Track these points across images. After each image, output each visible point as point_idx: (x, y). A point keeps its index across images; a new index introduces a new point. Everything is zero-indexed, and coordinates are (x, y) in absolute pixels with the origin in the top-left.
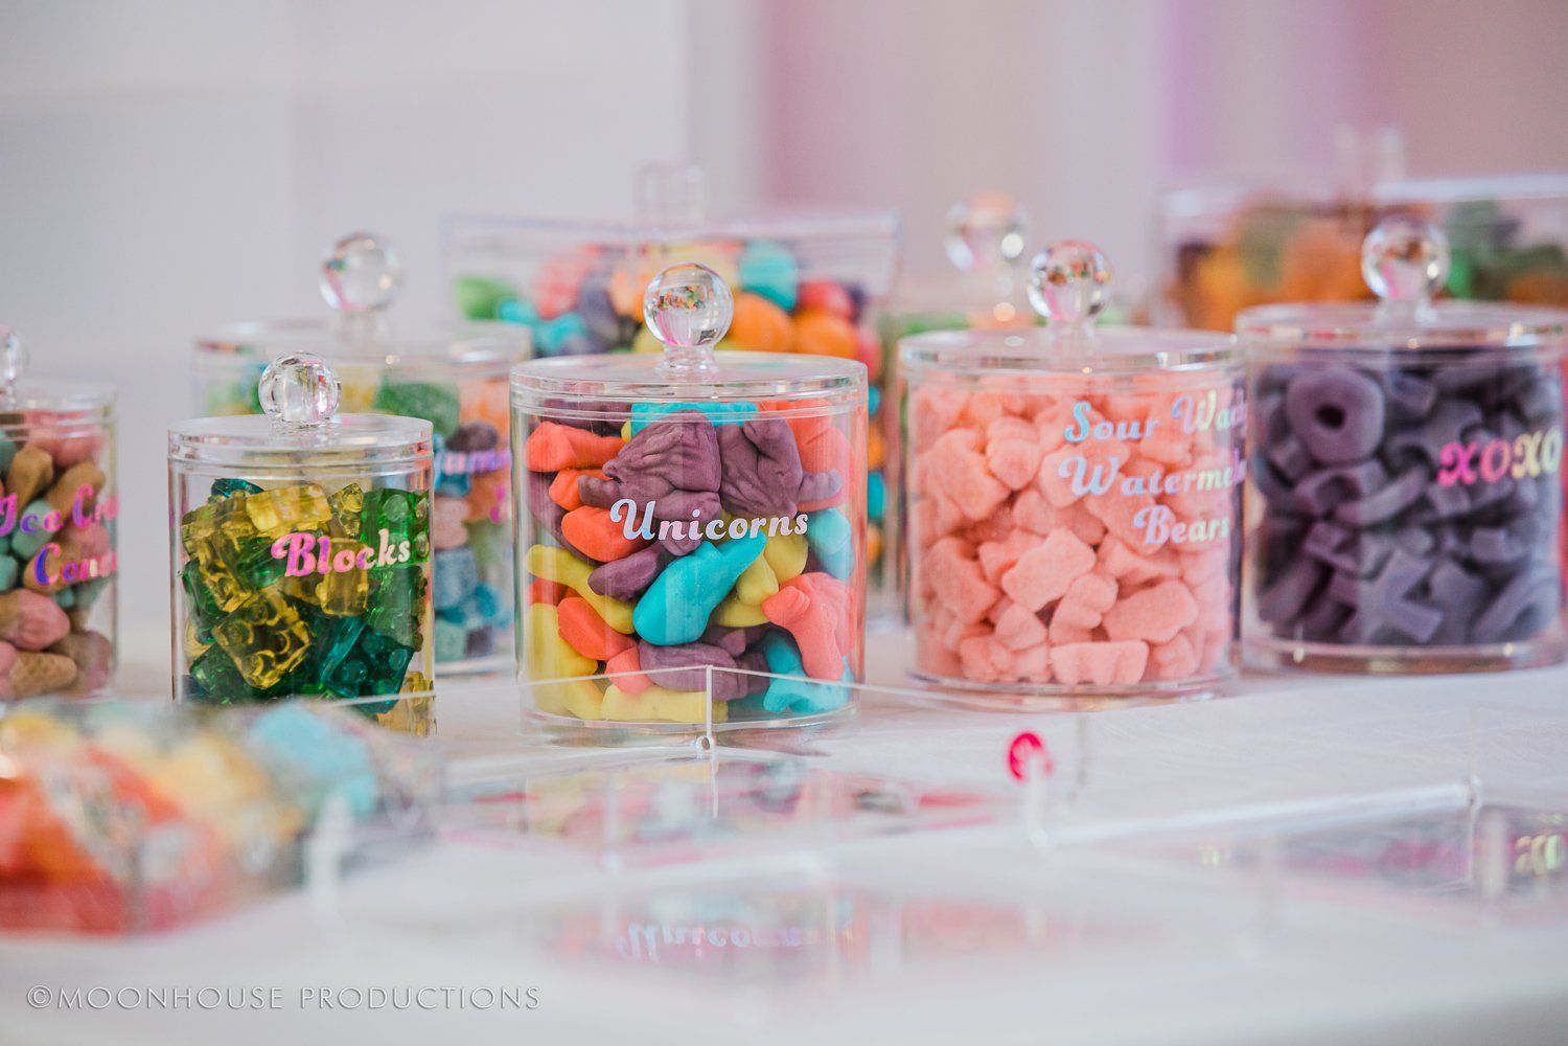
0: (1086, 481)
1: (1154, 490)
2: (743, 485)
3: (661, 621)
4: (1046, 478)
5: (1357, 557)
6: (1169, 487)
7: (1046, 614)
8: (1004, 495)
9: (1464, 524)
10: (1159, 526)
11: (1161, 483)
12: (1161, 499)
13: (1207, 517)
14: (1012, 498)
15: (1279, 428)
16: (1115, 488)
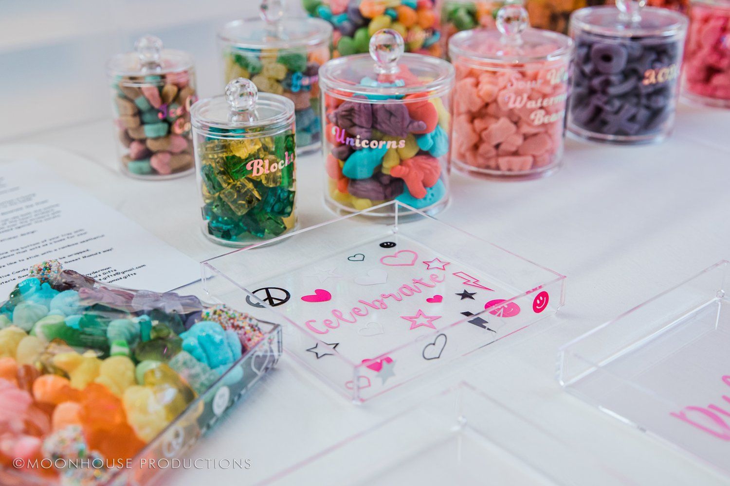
0: (515, 102)
1: (539, 105)
2: (383, 125)
3: (354, 168)
4: (500, 99)
5: (612, 105)
6: (545, 104)
7: (497, 146)
8: (483, 104)
9: (649, 96)
10: (539, 118)
11: (542, 103)
12: (541, 108)
13: (557, 111)
14: (487, 105)
15: (587, 59)
16: (525, 105)
